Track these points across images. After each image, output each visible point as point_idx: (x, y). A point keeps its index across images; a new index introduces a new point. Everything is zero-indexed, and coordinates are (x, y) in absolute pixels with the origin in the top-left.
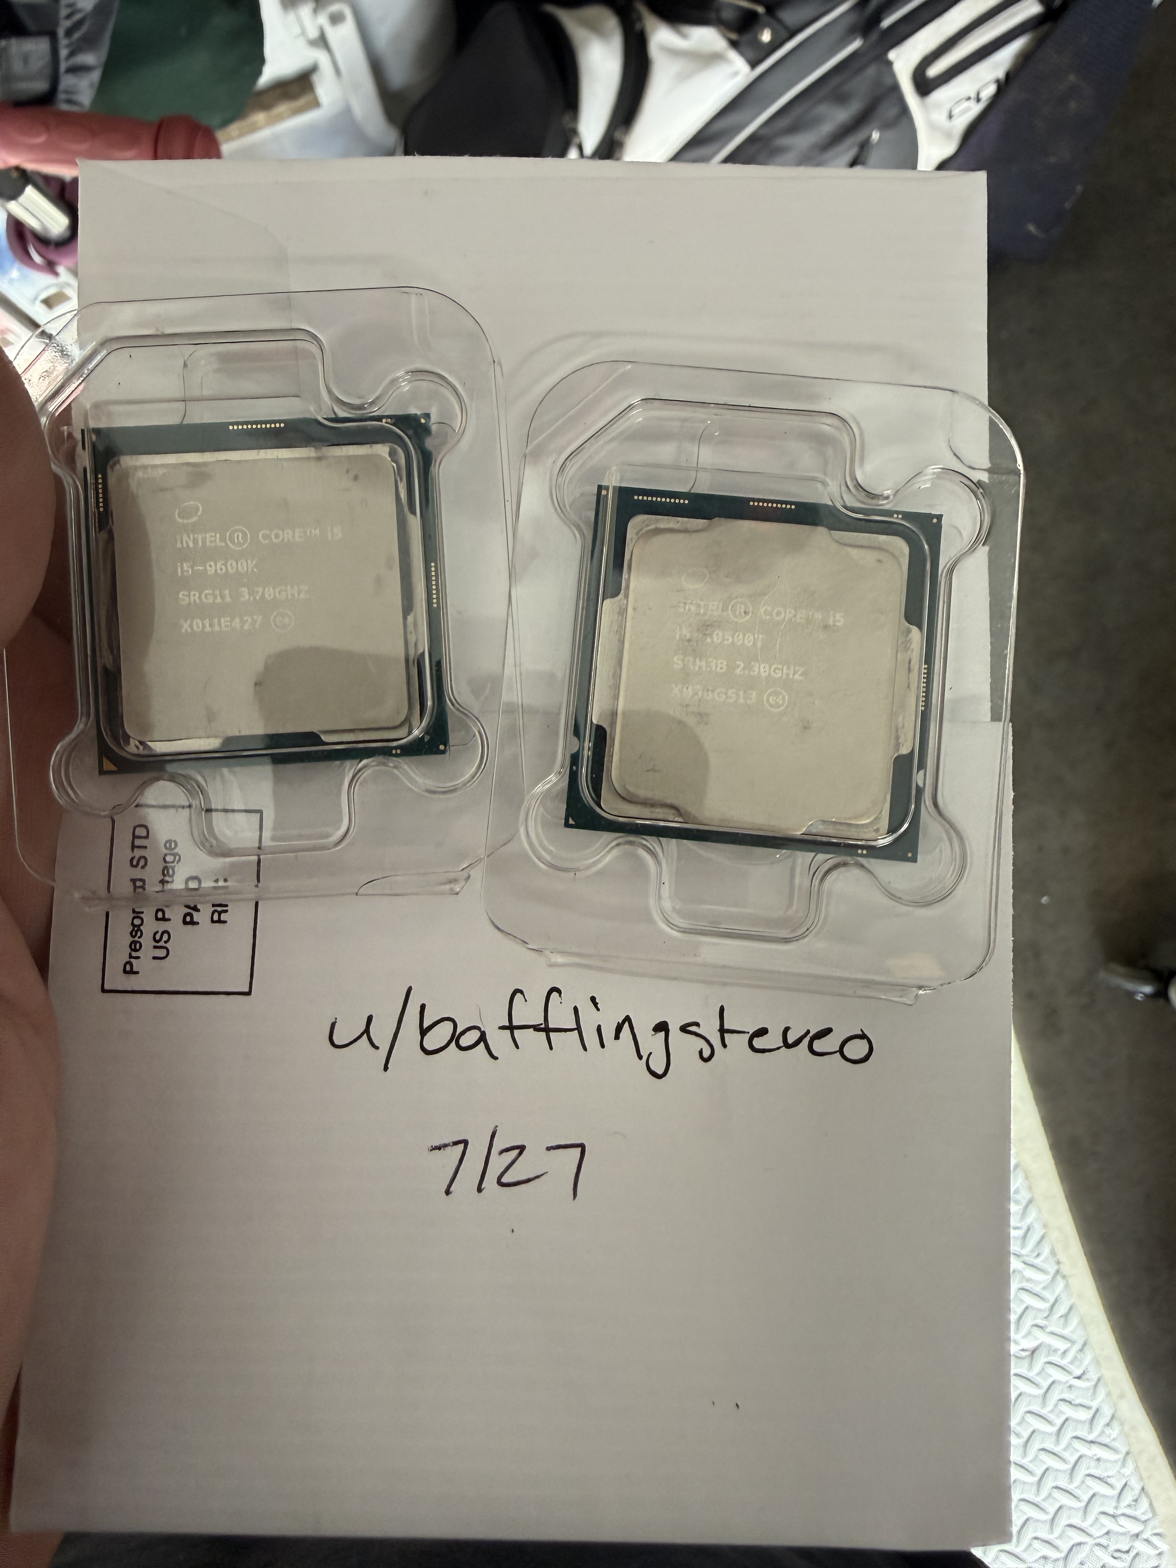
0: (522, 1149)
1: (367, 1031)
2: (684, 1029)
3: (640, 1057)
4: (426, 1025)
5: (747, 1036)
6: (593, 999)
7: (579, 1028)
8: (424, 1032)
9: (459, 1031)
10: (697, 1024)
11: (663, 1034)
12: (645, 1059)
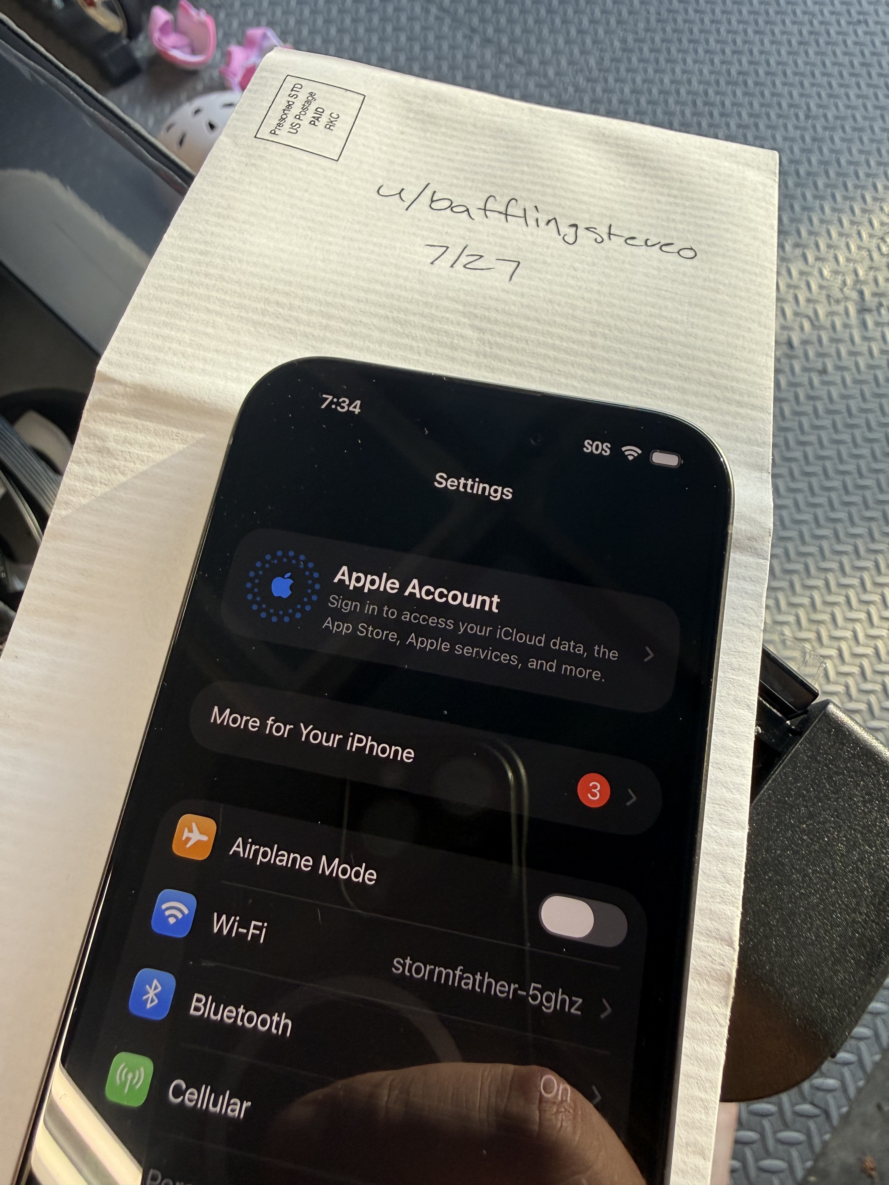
0: (481, 257)
1: (400, 193)
2: (587, 229)
3: (560, 235)
4: (434, 199)
5: (624, 239)
6: (536, 207)
7: (525, 217)
8: (432, 201)
9: (453, 205)
10: (595, 229)
11: (574, 229)
12: (562, 236)
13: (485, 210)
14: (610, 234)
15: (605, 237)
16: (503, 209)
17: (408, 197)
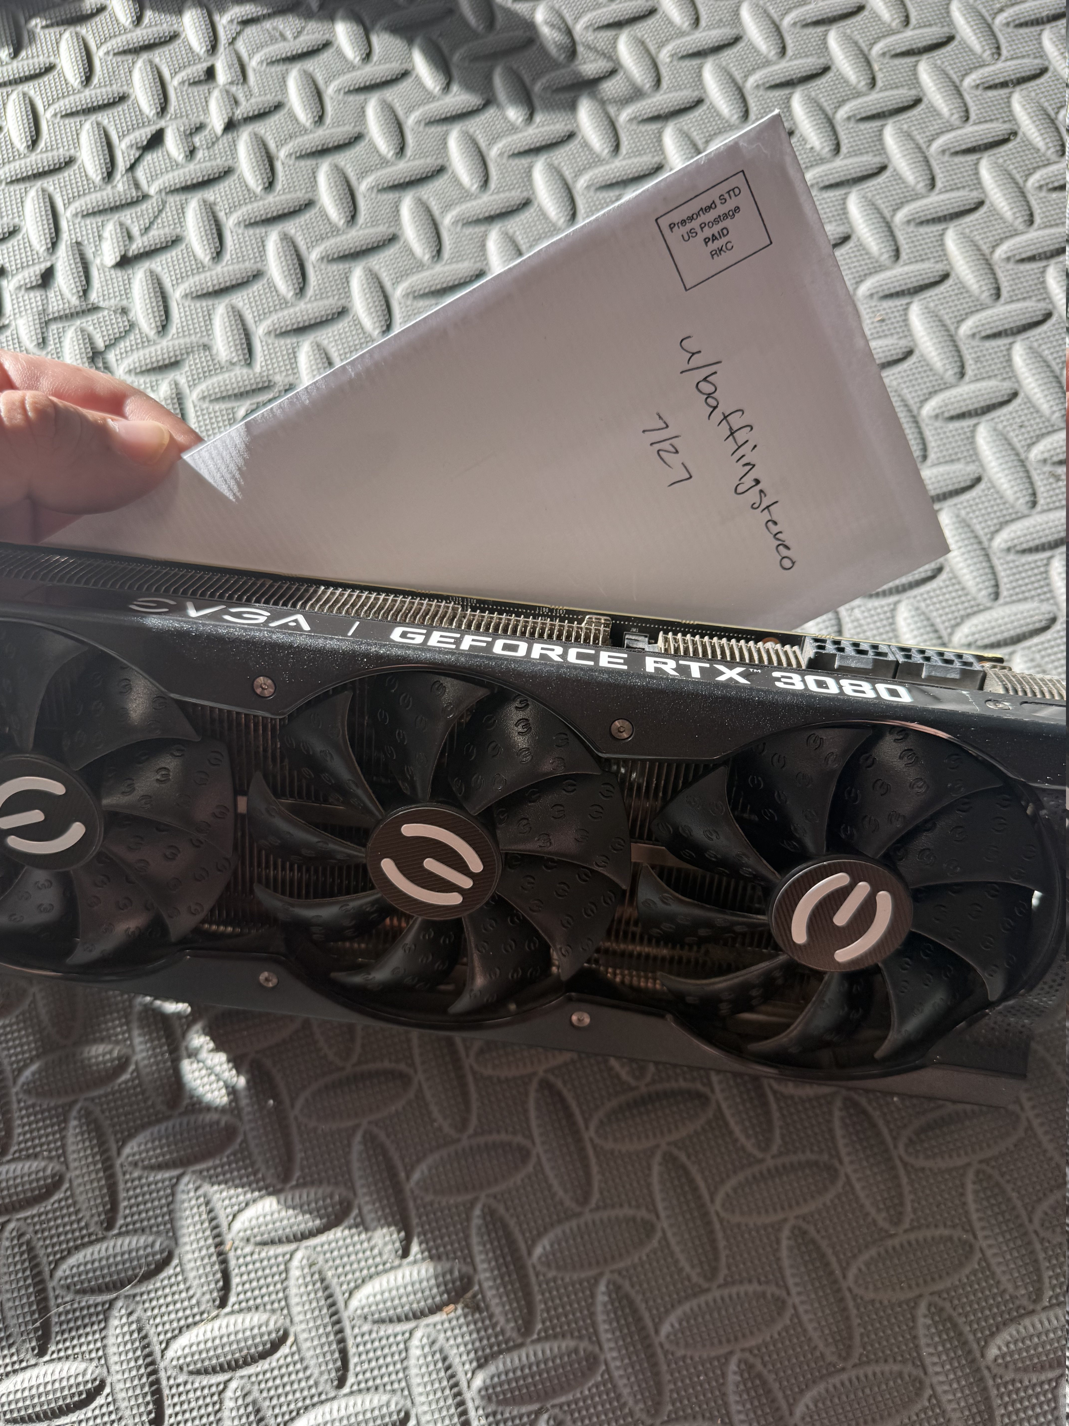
0: (677, 452)
1: (694, 354)
2: (761, 491)
3: (740, 480)
4: (708, 379)
5: (770, 518)
6: (755, 446)
7: (740, 447)
8: (704, 379)
9: (713, 395)
10: (766, 495)
11: (754, 484)
13: (725, 417)
14: (768, 507)
15: (763, 506)
16: (735, 428)
17: (696, 361)
